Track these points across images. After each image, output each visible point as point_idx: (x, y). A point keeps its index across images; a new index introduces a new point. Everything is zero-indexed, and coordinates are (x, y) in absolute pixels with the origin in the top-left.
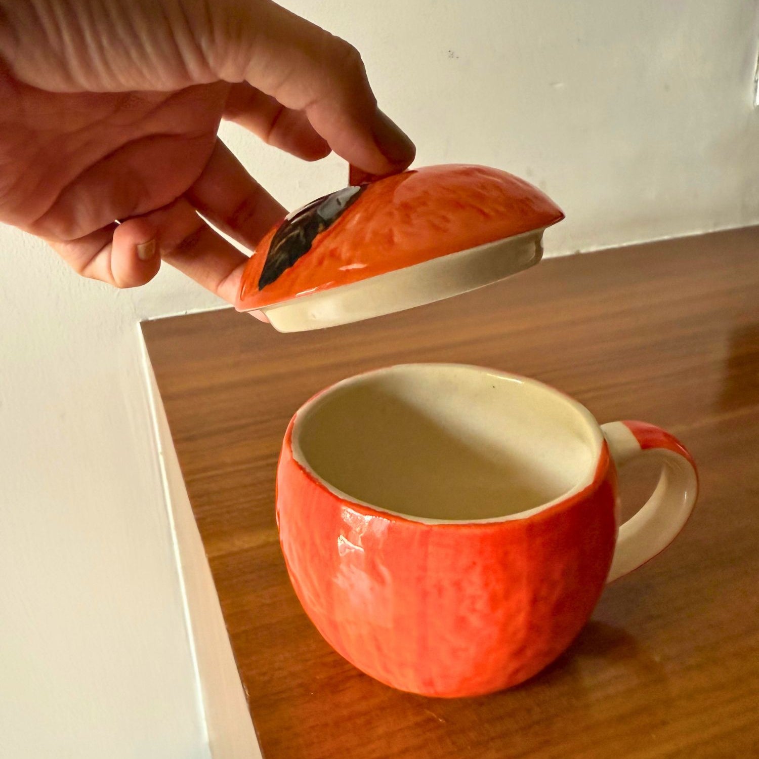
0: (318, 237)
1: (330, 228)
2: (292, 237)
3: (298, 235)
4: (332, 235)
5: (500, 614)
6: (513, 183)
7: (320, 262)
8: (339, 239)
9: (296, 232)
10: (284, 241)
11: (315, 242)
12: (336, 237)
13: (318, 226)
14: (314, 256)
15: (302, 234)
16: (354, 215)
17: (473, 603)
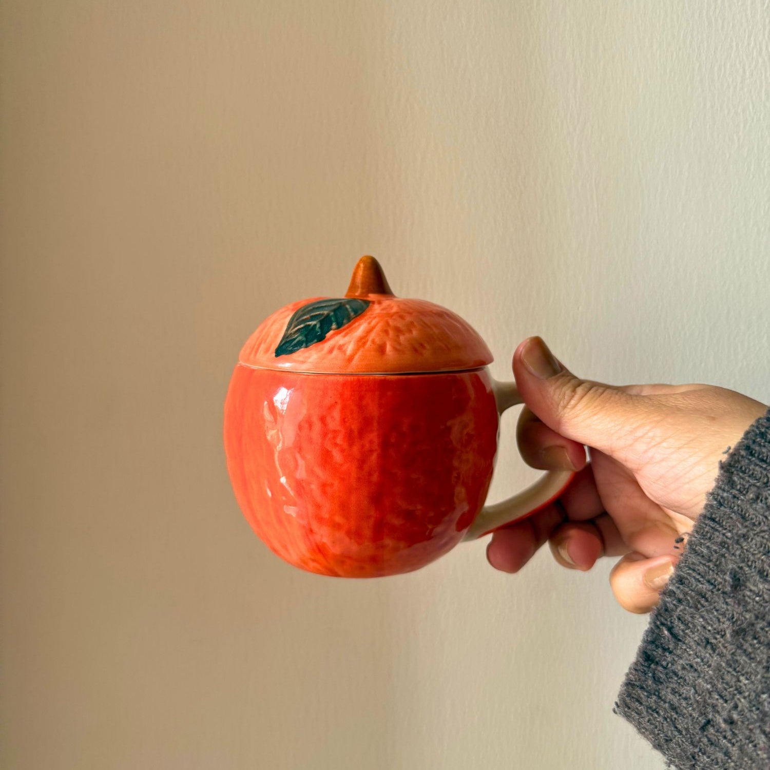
0: (331, 332)
1: (341, 329)
2: (309, 325)
3: (315, 325)
4: (343, 334)
5: (356, 449)
6: (468, 330)
7: (331, 351)
8: (347, 339)
9: (313, 323)
10: (302, 326)
11: (328, 335)
12: (345, 336)
13: (331, 325)
14: (327, 345)
15: (318, 326)
16: (359, 325)
17: (334, 438)
